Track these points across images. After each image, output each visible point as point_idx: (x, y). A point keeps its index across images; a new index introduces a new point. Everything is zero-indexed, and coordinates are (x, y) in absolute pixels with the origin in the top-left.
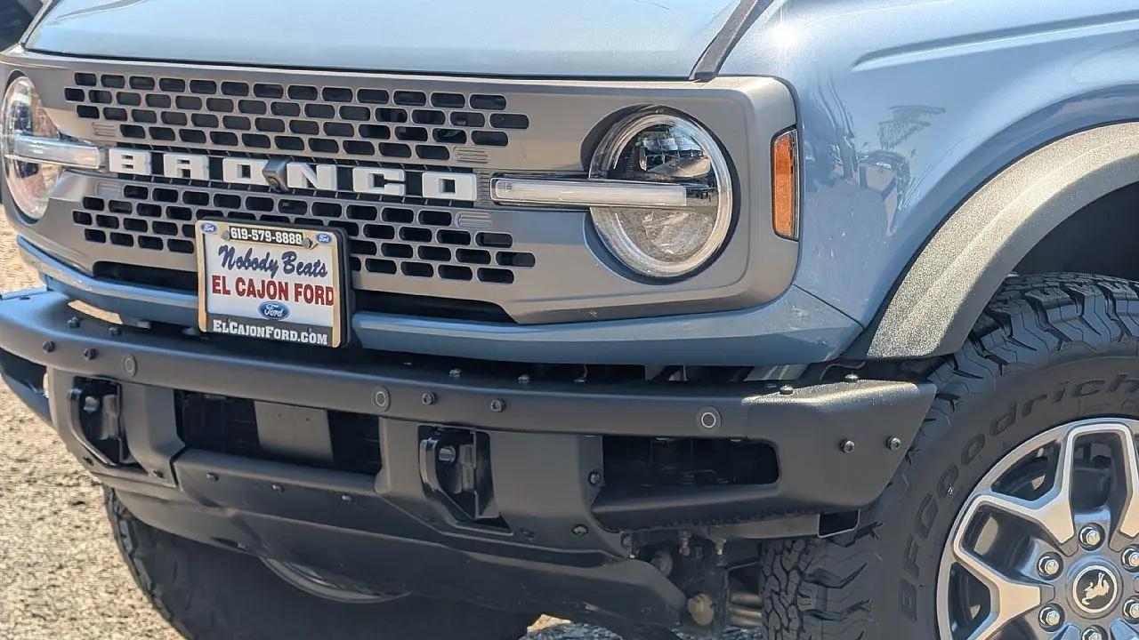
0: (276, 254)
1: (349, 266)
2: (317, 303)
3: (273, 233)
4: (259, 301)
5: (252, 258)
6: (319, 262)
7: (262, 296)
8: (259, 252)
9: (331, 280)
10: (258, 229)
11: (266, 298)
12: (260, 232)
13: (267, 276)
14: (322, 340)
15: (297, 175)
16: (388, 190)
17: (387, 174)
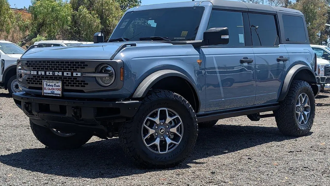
0: (53, 84)
1: (63, 85)
2: (58, 91)
3: (53, 81)
4: (51, 91)
6: (59, 85)
8: (51, 84)
9: (60, 87)
10: (51, 81)
11: (52, 90)
13: (52, 87)
14: (59, 96)
15: (56, 73)
16: (69, 75)
17: (69, 73)
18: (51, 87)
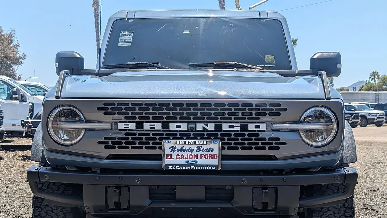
0: (194, 147)
1: (222, 148)
2: (210, 158)
3: (195, 142)
4: (186, 160)
5: (183, 149)
6: (211, 148)
7: (187, 158)
8: (186, 147)
9: (216, 152)
10: (188, 141)
11: (189, 159)
12: (189, 142)
13: (189, 153)
14: (214, 168)
15: (200, 127)
16: (235, 129)
17: (235, 125)
18: (185, 154)
